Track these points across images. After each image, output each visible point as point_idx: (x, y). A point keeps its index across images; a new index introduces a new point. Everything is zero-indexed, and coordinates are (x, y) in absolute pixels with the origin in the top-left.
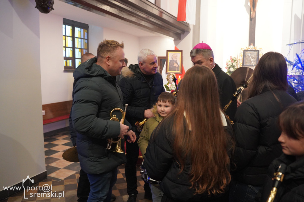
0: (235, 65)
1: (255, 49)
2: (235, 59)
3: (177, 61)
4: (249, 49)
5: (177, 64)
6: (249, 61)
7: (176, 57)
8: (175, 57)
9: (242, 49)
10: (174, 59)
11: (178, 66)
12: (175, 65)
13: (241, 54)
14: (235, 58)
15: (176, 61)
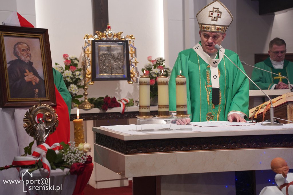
0: (81, 77)
1: (118, 39)
2: (76, 62)
3: (34, 65)
4: (104, 38)
5: (36, 74)
6: (108, 66)
7: (29, 50)
8: (24, 50)
9: (88, 37)
10: (23, 58)
11: (38, 80)
12: (29, 77)
13: (86, 50)
14: (76, 59)
15: (31, 63)
